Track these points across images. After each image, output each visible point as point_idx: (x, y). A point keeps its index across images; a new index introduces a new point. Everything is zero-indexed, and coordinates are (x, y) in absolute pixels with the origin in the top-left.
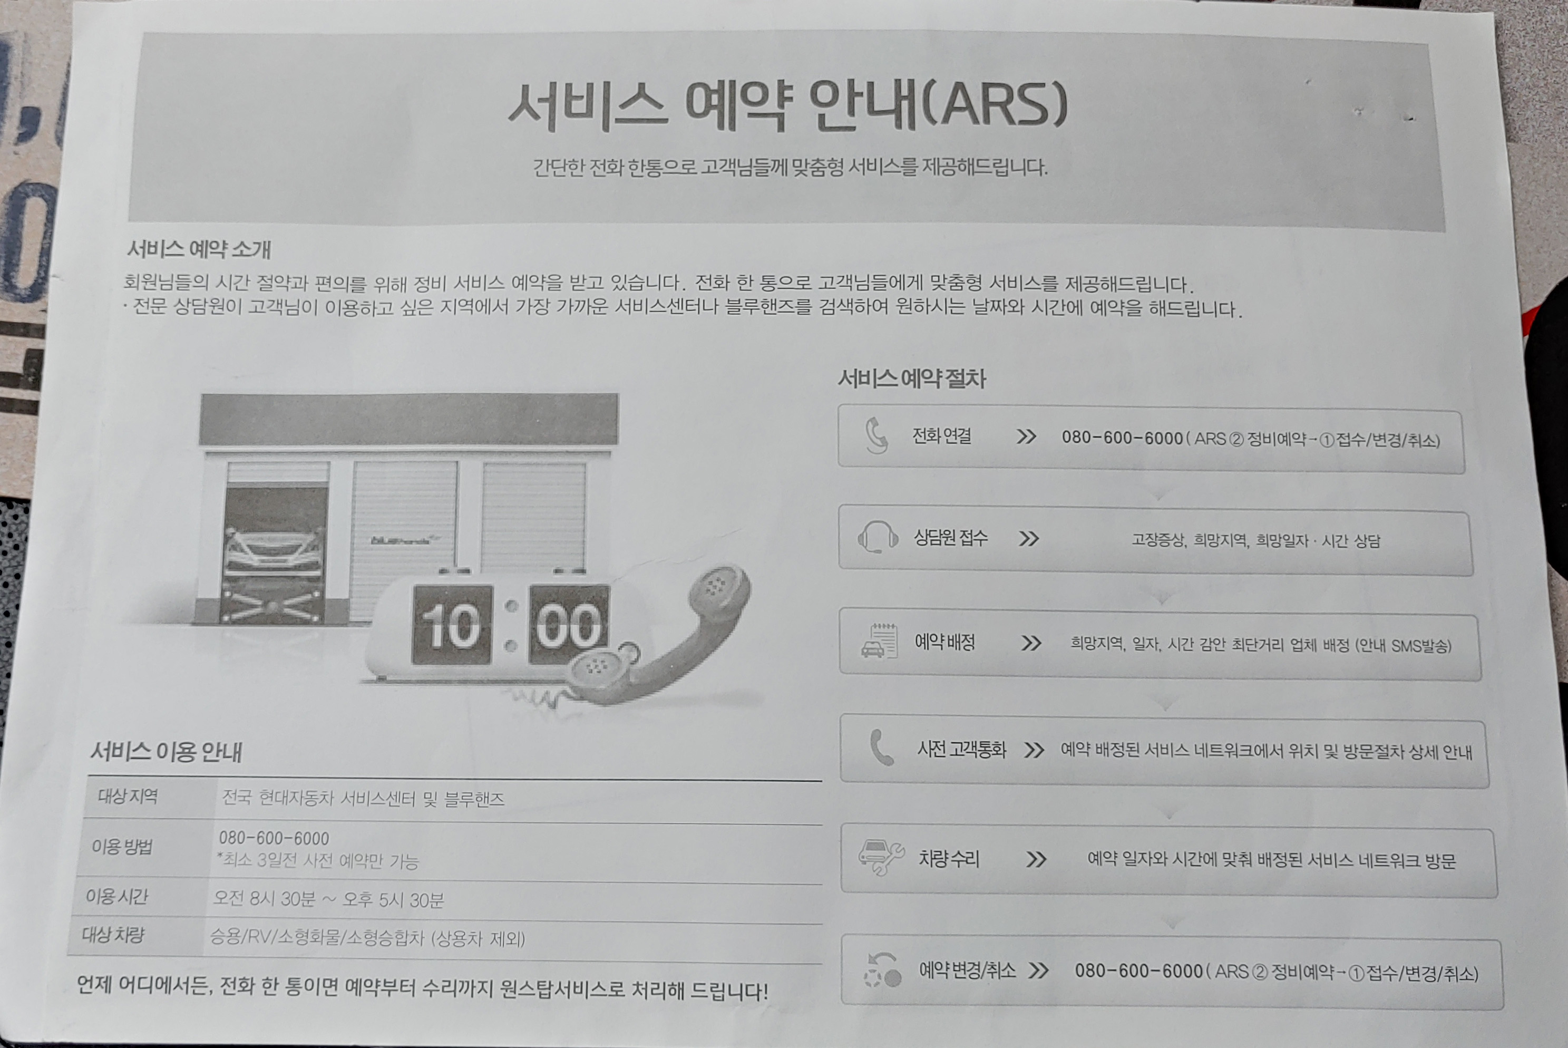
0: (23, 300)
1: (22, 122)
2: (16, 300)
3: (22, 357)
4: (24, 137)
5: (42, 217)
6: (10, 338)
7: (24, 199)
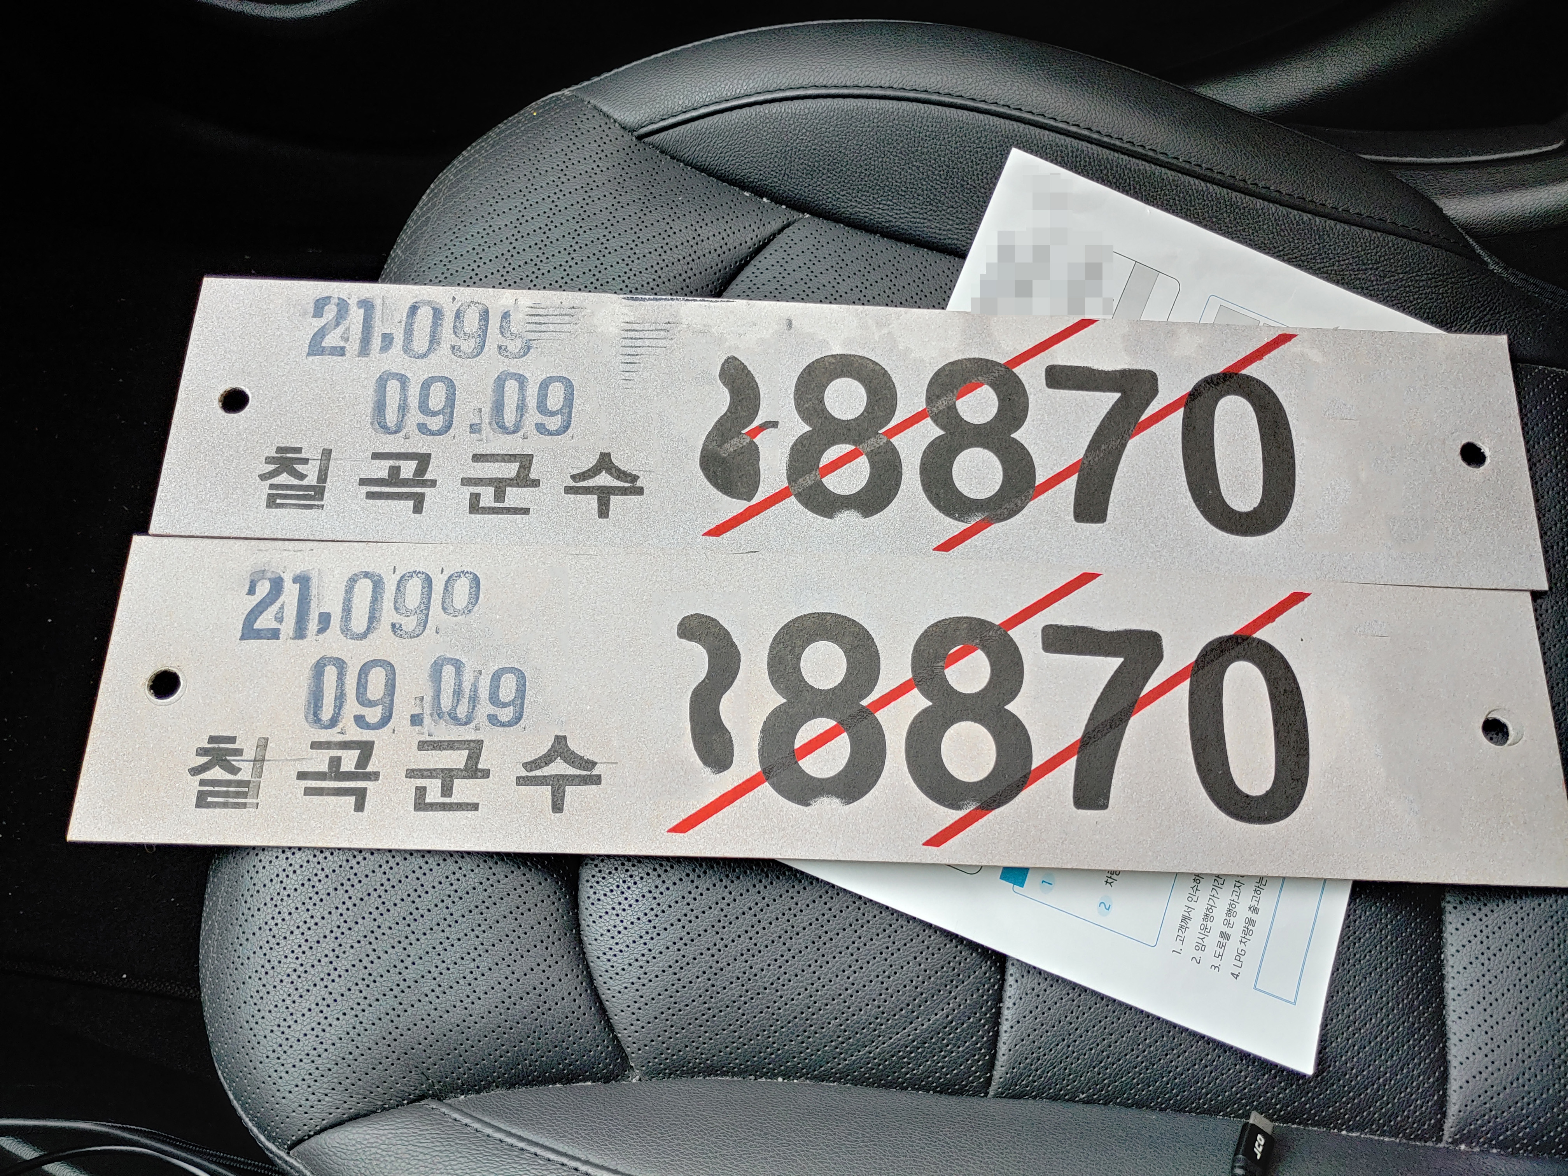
0: (326, 728)
1: (320, 622)
2: (322, 728)
3: (327, 762)
4: (321, 631)
5: (334, 678)
6: (319, 751)
7: (323, 667)
